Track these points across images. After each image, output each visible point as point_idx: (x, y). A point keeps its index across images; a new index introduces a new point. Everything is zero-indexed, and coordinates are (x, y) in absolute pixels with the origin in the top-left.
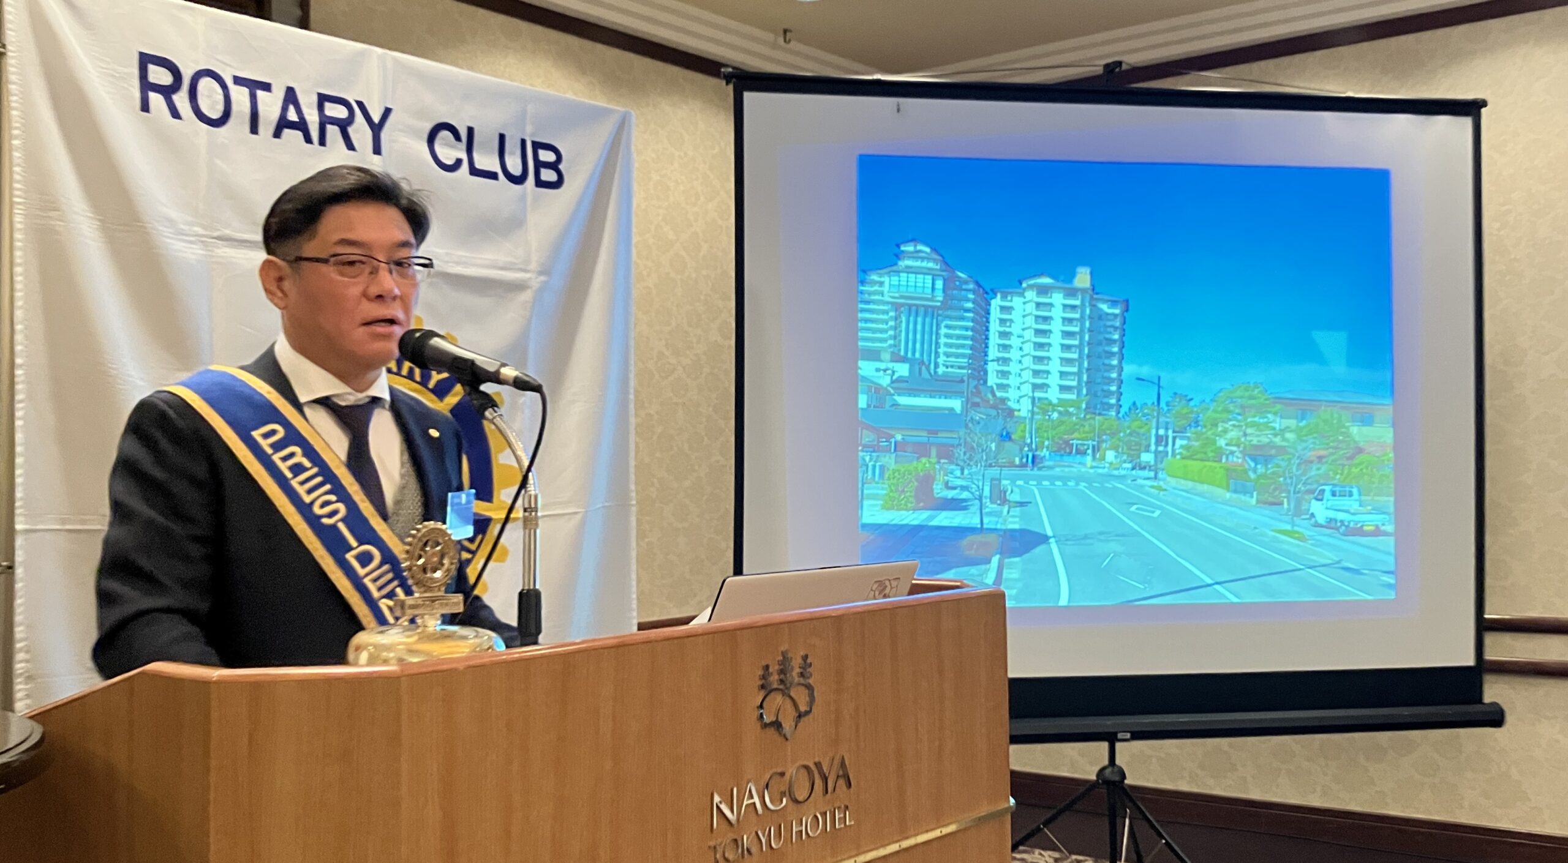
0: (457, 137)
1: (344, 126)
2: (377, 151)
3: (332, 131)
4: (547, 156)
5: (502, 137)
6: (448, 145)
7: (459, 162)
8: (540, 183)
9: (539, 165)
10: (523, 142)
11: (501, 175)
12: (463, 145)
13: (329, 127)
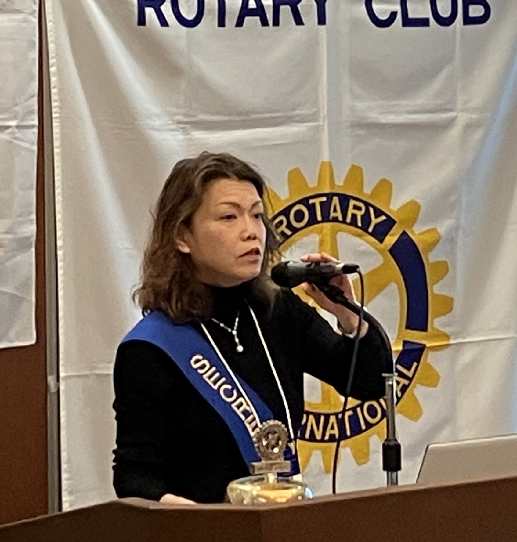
2: (322, 20)
7: (393, 15)
8: (468, 20)
9: (468, 2)
11: (432, 20)
13: (282, 7)
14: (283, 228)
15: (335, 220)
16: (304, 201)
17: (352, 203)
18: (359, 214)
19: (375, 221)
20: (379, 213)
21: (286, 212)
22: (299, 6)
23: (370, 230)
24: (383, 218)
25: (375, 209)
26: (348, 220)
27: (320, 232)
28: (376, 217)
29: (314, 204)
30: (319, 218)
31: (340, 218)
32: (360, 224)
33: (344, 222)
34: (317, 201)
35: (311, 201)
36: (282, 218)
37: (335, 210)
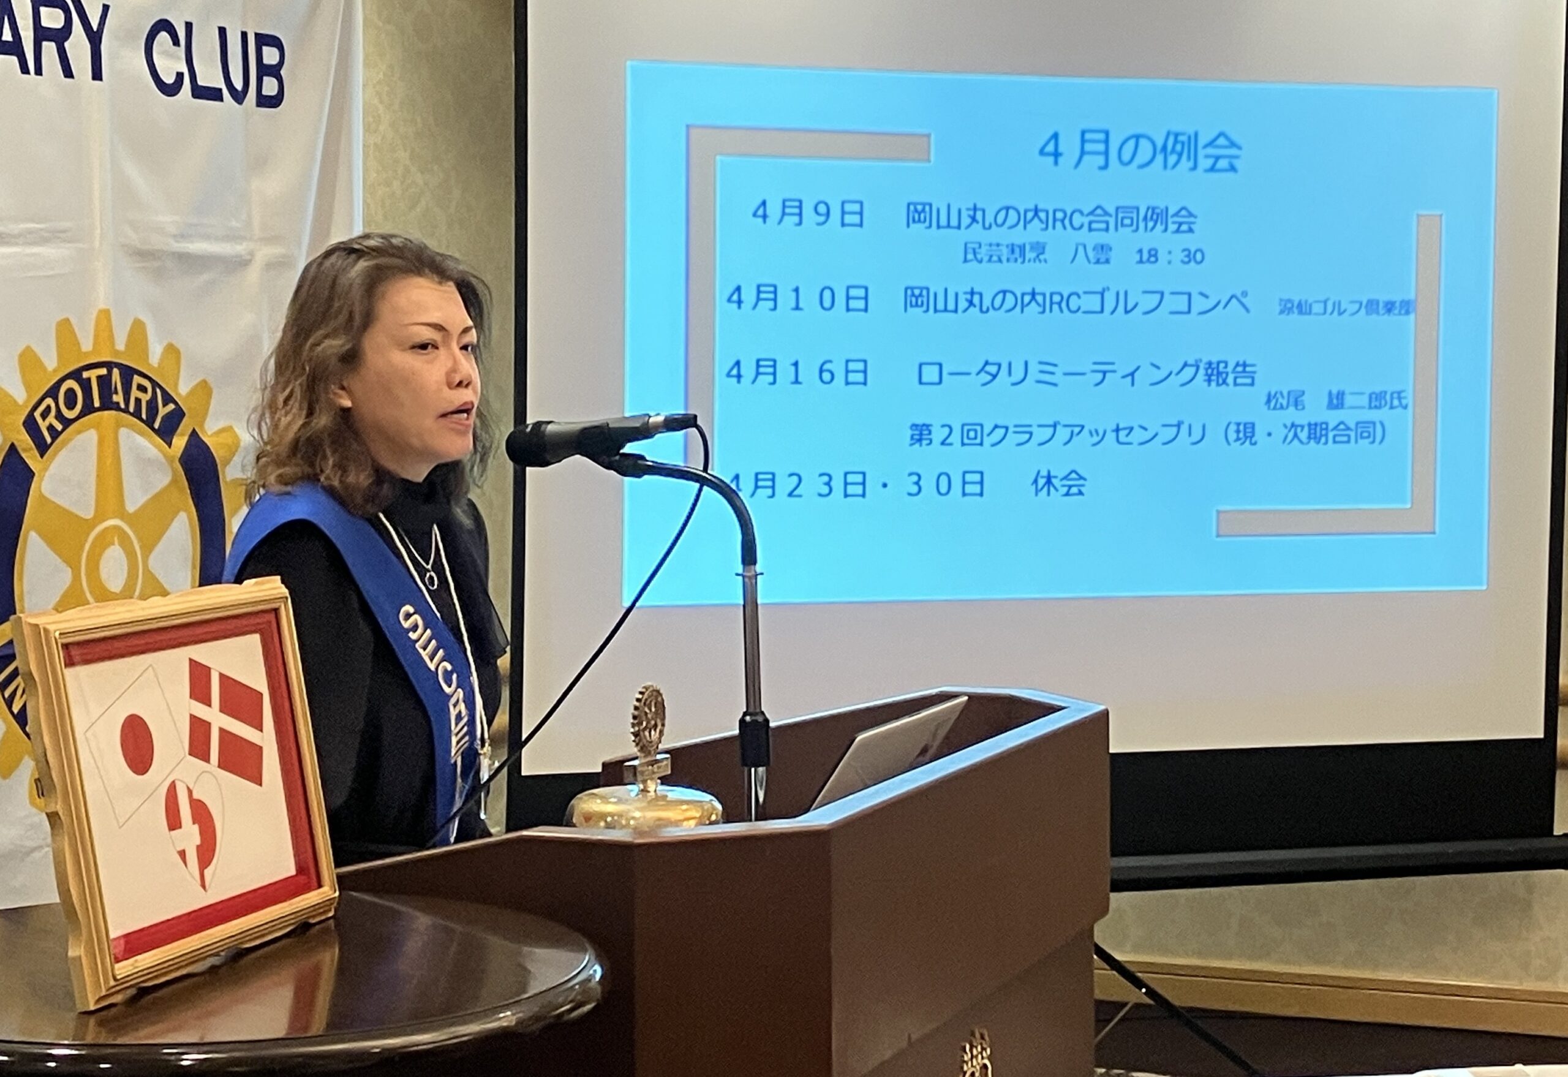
0: (176, 43)
1: (60, 36)
2: (97, 75)
3: (49, 48)
4: (270, 56)
5: (222, 31)
6: (165, 53)
7: (180, 76)
8: (264, 101)
9: (265, 70)
10: (244, 35)
11: (226, 93)
12: (182, 50)
13: (45, 44)
14: (51, 419)
15: (116, 407)
16: (76, 375)
17: (137, 380)
18: (145, 398)
19: (163, 411)
20: (168, 399)
21: (53, 392)
22: (67, 44)
23: (156, 426)
24: (171, 406)
25: (165, 393)
26: (131, 409)
27: (97, 426)
28: (165, 405)
29: (89, 379)
30: (97, 404)
31: (123, 406)
32: (144, 416)
33: (126, 411)
34: (92, 375)
35: (85, 375)
36: (49, 401)
37: (116, 392)
